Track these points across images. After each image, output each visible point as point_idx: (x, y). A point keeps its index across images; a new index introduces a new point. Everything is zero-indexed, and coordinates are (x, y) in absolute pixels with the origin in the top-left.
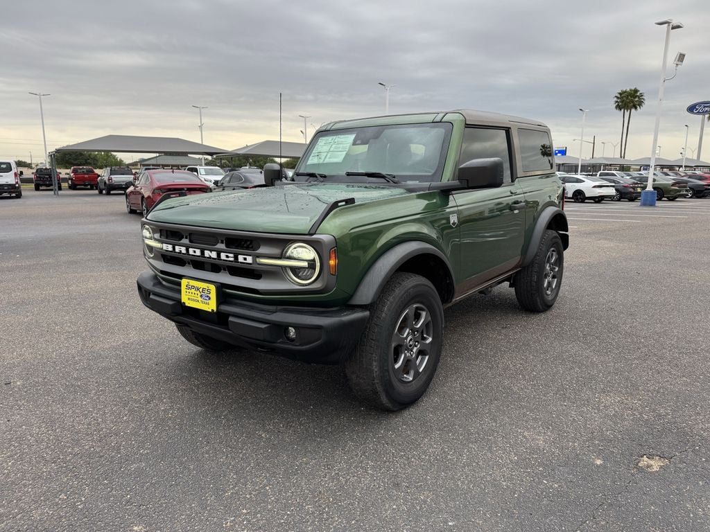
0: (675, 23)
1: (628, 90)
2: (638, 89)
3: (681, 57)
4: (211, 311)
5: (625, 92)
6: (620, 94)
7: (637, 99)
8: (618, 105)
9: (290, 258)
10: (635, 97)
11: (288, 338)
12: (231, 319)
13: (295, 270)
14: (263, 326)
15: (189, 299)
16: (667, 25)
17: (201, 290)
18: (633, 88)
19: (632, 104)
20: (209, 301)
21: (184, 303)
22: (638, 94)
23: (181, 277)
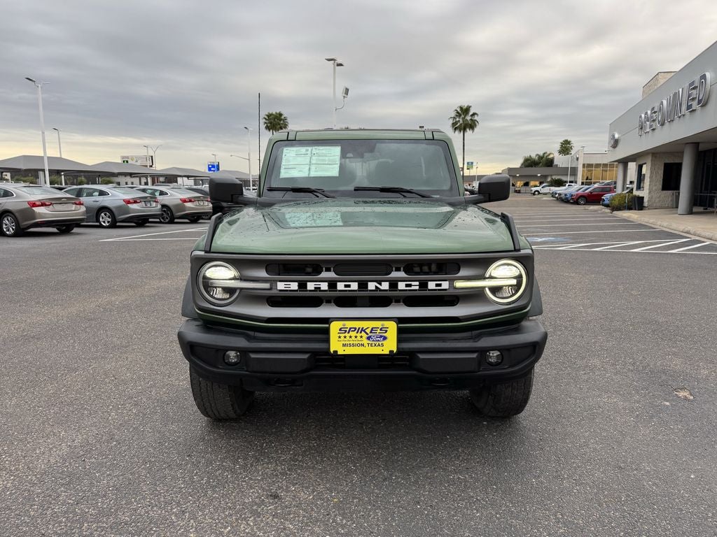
0: (339, 61)
1: (274, 113)
2: (282, 112)
3: (347, 91)
4: (388, 353)
5: (272, 114)
6: (267, 115)
7: (282, 122)
8: (267, 126)
9: (491, 277)
10: (281, 120)
11: (491, 364)
12: (421, 356)
13: (495, 290)
14: (474, 355)
15: (344, 345)
16: (333, 61)
17: (368, 331)
18: (278, 112)
19: (279, 126)
20: (384, 342)
21: (336, 352)
22: (283, 117)
23: (327, 321)
